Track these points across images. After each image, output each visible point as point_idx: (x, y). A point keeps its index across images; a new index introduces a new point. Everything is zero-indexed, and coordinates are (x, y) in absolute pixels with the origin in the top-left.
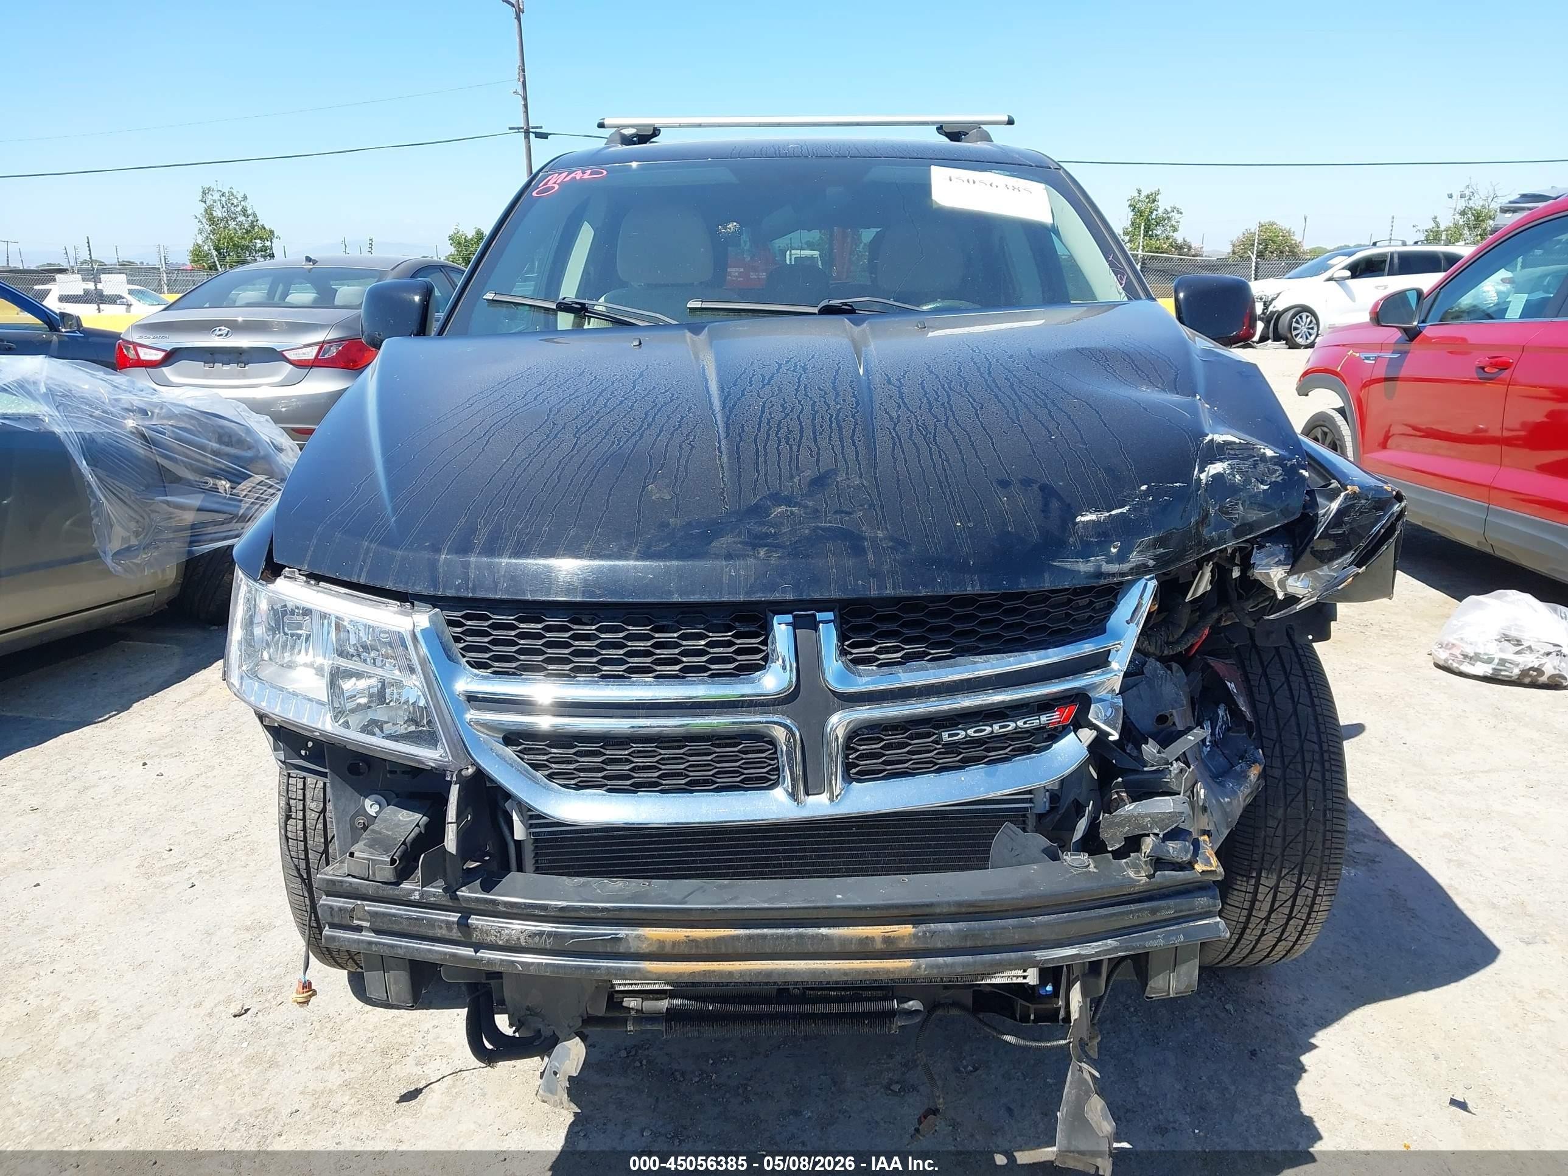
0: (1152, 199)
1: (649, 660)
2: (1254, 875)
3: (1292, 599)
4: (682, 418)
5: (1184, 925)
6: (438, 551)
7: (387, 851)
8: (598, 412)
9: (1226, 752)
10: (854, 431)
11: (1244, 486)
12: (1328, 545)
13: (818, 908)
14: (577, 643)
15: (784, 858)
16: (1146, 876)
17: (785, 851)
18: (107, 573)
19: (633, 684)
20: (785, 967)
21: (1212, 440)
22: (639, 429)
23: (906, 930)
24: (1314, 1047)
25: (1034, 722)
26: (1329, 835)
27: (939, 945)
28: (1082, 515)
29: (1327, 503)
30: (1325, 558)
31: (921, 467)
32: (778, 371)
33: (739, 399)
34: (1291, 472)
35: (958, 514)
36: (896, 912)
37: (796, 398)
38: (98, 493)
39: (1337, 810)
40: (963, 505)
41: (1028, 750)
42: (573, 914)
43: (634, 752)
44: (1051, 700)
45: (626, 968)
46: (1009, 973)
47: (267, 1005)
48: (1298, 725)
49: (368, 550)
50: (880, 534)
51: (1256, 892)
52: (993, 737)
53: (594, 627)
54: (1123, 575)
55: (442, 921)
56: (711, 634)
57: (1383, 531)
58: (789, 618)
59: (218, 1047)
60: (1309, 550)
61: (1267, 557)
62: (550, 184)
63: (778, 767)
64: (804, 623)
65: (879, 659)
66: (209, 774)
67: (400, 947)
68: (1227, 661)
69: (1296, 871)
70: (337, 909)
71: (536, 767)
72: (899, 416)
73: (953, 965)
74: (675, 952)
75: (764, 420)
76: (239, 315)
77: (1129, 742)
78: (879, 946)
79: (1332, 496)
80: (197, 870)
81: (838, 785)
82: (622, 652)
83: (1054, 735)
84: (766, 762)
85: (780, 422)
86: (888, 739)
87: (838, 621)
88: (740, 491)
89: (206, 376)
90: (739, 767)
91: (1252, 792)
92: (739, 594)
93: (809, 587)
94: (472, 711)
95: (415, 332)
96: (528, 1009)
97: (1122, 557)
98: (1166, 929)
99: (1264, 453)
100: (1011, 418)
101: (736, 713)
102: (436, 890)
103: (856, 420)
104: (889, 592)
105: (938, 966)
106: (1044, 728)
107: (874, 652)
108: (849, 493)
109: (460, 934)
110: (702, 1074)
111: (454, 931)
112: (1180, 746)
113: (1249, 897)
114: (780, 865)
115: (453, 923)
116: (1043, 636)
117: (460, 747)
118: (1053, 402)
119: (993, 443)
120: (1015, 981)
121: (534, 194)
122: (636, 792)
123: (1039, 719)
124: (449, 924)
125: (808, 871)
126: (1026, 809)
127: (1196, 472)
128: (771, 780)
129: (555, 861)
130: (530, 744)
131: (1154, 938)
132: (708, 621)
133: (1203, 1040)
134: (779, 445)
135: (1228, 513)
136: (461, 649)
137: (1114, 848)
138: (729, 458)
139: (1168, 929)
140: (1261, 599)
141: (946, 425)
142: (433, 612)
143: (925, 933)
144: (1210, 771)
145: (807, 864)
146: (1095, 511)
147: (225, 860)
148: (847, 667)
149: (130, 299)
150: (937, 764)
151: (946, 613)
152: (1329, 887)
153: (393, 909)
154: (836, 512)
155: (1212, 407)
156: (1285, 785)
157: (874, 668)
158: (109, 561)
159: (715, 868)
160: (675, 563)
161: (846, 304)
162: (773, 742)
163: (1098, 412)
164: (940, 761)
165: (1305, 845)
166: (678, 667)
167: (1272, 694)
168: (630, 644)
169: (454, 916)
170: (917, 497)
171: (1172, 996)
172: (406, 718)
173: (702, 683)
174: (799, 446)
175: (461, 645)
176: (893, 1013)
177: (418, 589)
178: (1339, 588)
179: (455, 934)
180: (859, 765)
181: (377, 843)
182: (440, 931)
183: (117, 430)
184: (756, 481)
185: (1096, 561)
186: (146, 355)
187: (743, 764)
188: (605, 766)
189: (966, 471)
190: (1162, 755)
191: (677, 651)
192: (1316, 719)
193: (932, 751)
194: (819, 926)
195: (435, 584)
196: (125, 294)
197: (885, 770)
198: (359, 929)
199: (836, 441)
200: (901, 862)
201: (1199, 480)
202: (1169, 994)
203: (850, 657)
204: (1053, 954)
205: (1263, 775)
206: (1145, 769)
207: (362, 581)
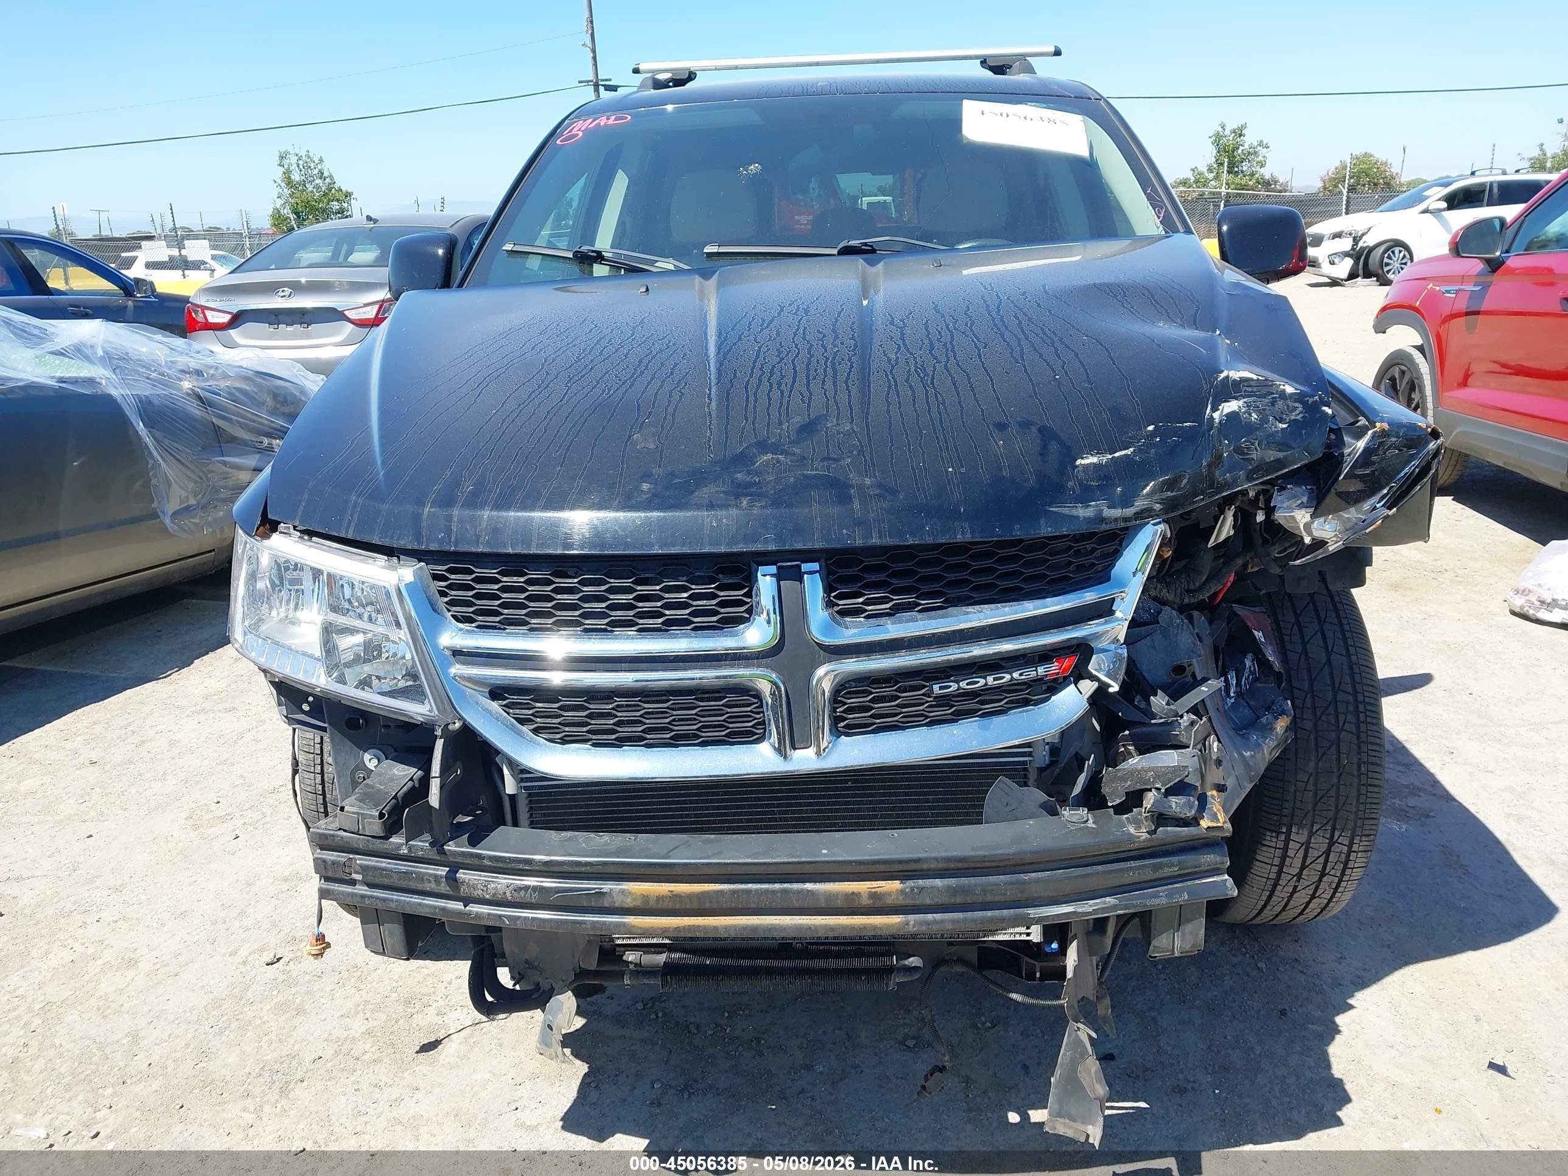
0: (1239, 133)
1: (632, 613)
2: (1284, 830)
3: (1319, 544)
4: (676, 364)
5: (1189, 883)
6: (423, 504)
7: (376, 805)
8: (592, 361)
9: (1252, 703)
10: (849, 374)
11: (1261, 425)
12: (1354, 486)
13: (803, 863)
14: (559, 597)
15: (780, 812)
16: (1147, 832)
17: (779, 805)
18: (164, 531)
19: (616, 637)
20: (770, 922)
21: (1227, 377)
22: (631, 377)
23: (894, 886)
24: (1351, 1007)
25: (1030, 674)
26: (1363, 790)
27: (928, 901)
28: (1083, 458)
29: (1354, 442)
30: (1352, 499)
31: (916, 411)
32: (779, 314)
33: (735, 344)
34: (1313, 409)
35: (951, 459)
36: (882, 868)
37: (794, 342)
38: (155, 453)
39: (1373, 764)
40: (957, 450)
41: (1026, 703)
42: (557, 869)
43: (618, 706)
44: (1051, 651)
45: (611, 923)
46: (1011, 930)
47: (299, 954)
48: (1331, 674)
49: (356, 503)
50: (868, 481)
51: (1286, 848)
52: (987, 689)
53: (576, 580)
54: (1126, 520)
55: (431, 875)
56: (693, 587)
57: (1417, 470)
58: (773, 569)
59: (250, 994)
60: (1333, 491)
61: (1289, 499)
62: (574, 132)
63: (764, 721)
64: (789, 574)
65: (866, 611)
66: (260, 728)
67: (392, 900)
68: (1256, 609)
69: (1329, 827)
70: (330, 863)
71: (522, 721)
72: (898, 358)
73: (942, 921)
74: (660, 906)
75: (758, 365)
76: (303, 276)
77: (1137, 693)
78: (865, 901)
79: (1359, 434)
80: (242, 822)
81: (826, 739)
82: (604, 605)
83: (1053, 686)
84: (751, 716)
85: (774, 367)
86: (877, 692)
87: (824, 572)
88: (727, 438)
89: (271, 337)
90: (724, 721)
91: (1278, 745)
92: (721, 545)
93: (792, 537)
94: (458, 666)
95: (439, 285)
96: (527, 962)
97: (1126, 501)
98: (1169, 886)
99: (1284, 390)
100: (1014, 358)
101: (720, 667)
102: (422, 844)
103: (852, 363)
104: (875, 541)
105: (927, 923)
106: (1041, 679)
107: (861, 603)
108: (838, 439)
109: (448, 888)
110: (717, 1027)
111: (443, 885)
112: (1192, 698)
113: (1279, 853)
114: (775, 820)
115: (441, 877)
116: (1041, 585)
117: (446, 702)
118: (1061, 340)
119: (993, 384)
120: (1018, 938)
121: (558, 142)
122: (621, 746)
123: (1036, 670)
124: (437, 879)
125: (804, 826)
126: (1024, 763)
127: (1208, 411)
128: (757, 734)
129: (550, 815)
130: (515, 698)
131: (1156, 896)
132: (691, 573)
133: (1230, 998)
134: (770, 391)
135: (1243, 454)
136: (446, 603)
137: (1114, 803)
138: (718, 405)
139: (1172, 886)
140: (1287, 544)
141: (946, 367)
142: (418, 566)
143: (912, 889)
144: (1235, 723)
145: (803, 819)
146: (1097, 453)
147: (269, 813)
148: (833, 619)
149: (214, 264)
150: (927, 717)
151: (936, 562)
152: (1365, 843)
153: (384, 863)
154: (823, 460)
155: (1233, 342)
156: (1316, 739)
157: (862, 619)
158: (167, 521)
159: (709, 822)
160: (655, 514)
161: (866, 244)
162: (758, 696)
163: (1107, 350)
164: (931, 714)
165: (1337, 799)
166: (660, 620)
167: (1304, 644)
168: (612, 597)
169: (442, 870)
170: (909, 441)
171: (1176, 955)
172: (404, 673)
173: (687, 636)
174: (791, 392)
175: (446, 599)
176: (891, 970)
177: (404, 543)
178: (1367, 531)
179: (444, 888)
180: (847, 719)
181: (369, 798)
182: (429, 885)
183: (173, 392)
184: (743, 428)
185: (1097, 506)
186: (214, 318)
187: (728, 718)
188: (589, 720)
189: (962, 414)
190: (1172, 707)
191: (659, 604)
192: (1351, 669)
193: (923, 704)
194: (804, 881)
195: (418, 536)
196: (208, 260)
197: (874, 724)
198: (353, 883)
199: (829, 385)
200: (898, 816)
201: (1212, 418)
202: (1173, 953)
203: (836, 609)
204: (1047, 912)
205: (1293, 727)
206: (1153, 721)
207: (350, 536)
